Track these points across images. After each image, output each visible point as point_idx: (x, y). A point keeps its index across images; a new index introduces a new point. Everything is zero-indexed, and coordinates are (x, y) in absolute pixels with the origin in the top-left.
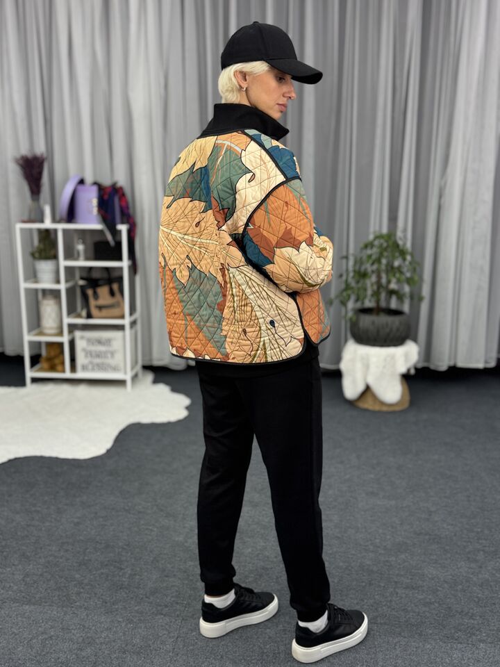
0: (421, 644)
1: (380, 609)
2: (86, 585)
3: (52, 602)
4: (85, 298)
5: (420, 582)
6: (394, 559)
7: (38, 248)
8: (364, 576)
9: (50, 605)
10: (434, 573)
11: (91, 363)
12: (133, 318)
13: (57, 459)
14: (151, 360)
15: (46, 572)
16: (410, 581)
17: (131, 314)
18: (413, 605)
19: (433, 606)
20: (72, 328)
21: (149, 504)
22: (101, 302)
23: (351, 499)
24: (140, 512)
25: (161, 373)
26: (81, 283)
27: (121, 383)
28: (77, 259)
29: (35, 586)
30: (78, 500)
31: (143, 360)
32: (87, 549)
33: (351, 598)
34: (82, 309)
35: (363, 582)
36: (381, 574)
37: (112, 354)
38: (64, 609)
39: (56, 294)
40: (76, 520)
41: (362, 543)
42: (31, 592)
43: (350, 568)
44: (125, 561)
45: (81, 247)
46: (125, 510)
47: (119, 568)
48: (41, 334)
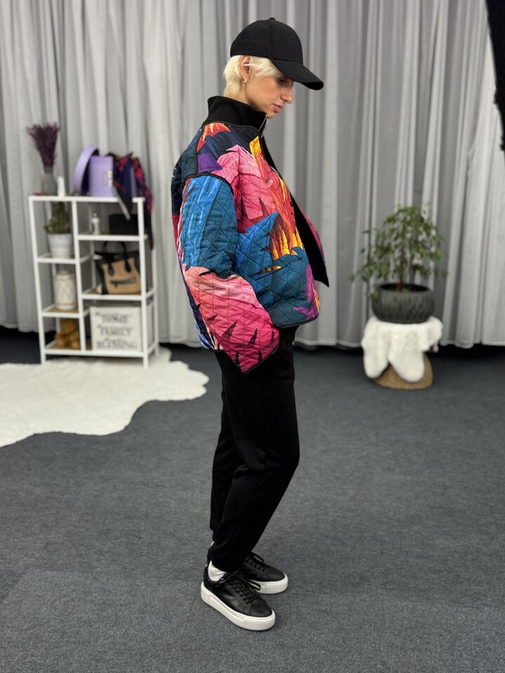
1: (390, 576)
2: (107, 552)
3: (74, 568)
4: (100, 272)
5: (431, 552)
6: (406, 530)
7: (51, 221)
8: (376, 546)
9: (72, 571)
10: (446, 543)
11: (107, 339)
12: (150, 294)
13: (75, 434)
14: (168, 338)
15: (66, 541)
16: (421, 551)
17: (147, 290)
18: (422, 573)
19: (441, 574)
20: (88, 304)
21: (167, 478)
22: (116, 277)
24: (158, 486)
25: (178, 351)
26: (96, 257)
27: (137, 360)
28: (91, 233)
29: (57, 553)
31: (160, 338)
32: (106, 519)
33: (362, 566)
34: (97, 285)
35: (374, 551)
36: (393, 544)
37: (129, 330)
38: (86, 574)
39: (70, 269)
41: (376, 516)
42: (52, 559)
43: (363, 538)
44: (144, 530)
45: (95, 221)
46: (144, 484)
47: (137, 537)
48: (56, 310)
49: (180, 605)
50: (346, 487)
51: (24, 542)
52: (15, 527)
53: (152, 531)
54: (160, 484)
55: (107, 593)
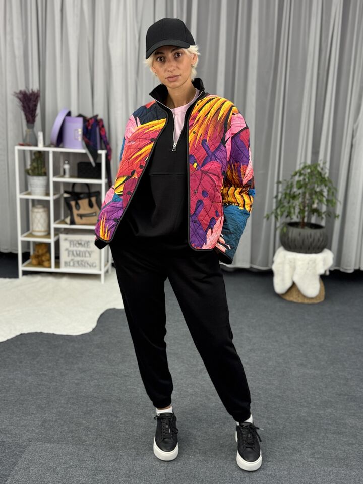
0: (348, 472)
1: (316, 448)
2: (92, 429)
3: (68, 441)
4: (69, 207)
5: (344, 429)
6: (323, 412)
8: (301, 424)
9: (66, 444)
10: (354, 422)
11: (72, 260)
13: (54, 334)
15: (59, 419)
16: (336, 428)
18: (339, 445)
19: (354, 446)
21: (132, 370)
22: (82, 211)
23: (286, 369)
24: (126, 376)
26: (65, 195)
27: (97, 276)
29: (52, 429)
30: (75, 366)
32: (89, 402)
33: (293, 440)
35: (301, 428)
36: (314, 423)
37: (90, 253)
40: (76, 381)
41: (298, 401)
42: (50, 434)
43: (290, 418)
44: (120, 411)
45: (67, 167)
46: (114, 374)
47: (115, 417)
48: (31, 235)
49: (157, 470)
50: (271, 378)
51: (25, 420)
52: (16, 408)
53: (125, 412)
54: (126, 374)
55: (97, 461)
